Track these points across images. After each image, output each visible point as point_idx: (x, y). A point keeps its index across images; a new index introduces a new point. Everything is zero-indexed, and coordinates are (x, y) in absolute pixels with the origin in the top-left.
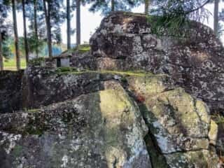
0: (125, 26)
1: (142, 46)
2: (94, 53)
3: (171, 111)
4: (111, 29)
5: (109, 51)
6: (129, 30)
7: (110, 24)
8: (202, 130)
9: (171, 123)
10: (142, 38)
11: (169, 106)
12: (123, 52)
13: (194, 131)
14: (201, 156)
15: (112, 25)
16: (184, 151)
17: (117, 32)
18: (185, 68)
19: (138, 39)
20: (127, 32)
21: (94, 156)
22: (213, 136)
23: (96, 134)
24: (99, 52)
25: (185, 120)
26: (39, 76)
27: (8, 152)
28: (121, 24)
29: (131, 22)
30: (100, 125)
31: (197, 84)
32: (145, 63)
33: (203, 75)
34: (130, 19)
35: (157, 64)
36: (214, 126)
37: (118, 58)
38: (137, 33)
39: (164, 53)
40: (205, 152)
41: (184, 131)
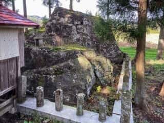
0: (66, 19)
1: (77, 31)
2: (50, 34)
3: (100, 63)
4: (58, 20)
5: (58, 33)
6: (69, 22)
7: (57, 17)
8: (109, 69)
9: (100, 67)
10: (76, 27)
11: (99, 62)
12: (66, 34)
13: (107, 69)
14: (109, 77)
15: (59, 18)
16: (104, 76)
17: (62, 22)
18: (97, 43)
19: (74, 27)
20: (68, 23)
21: (82, 79)
22: (112, 70)
23: (81, 72)
24: (53, 33)
25: (104, 66)
26: (47, 52)
27: (53, 81)
28: (64, 18)
29: (70, 18)
30: (81, 70)
31: (102, 50)
32: (78, 40)
33: (105, 46)
34: (69, 15)
35: (84, 40)
36: (112, 67)
37: (64, 37)
38: (73, 24)
39: (88, 35)
40: (110, 76)
41: (104, 70)
